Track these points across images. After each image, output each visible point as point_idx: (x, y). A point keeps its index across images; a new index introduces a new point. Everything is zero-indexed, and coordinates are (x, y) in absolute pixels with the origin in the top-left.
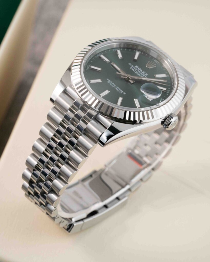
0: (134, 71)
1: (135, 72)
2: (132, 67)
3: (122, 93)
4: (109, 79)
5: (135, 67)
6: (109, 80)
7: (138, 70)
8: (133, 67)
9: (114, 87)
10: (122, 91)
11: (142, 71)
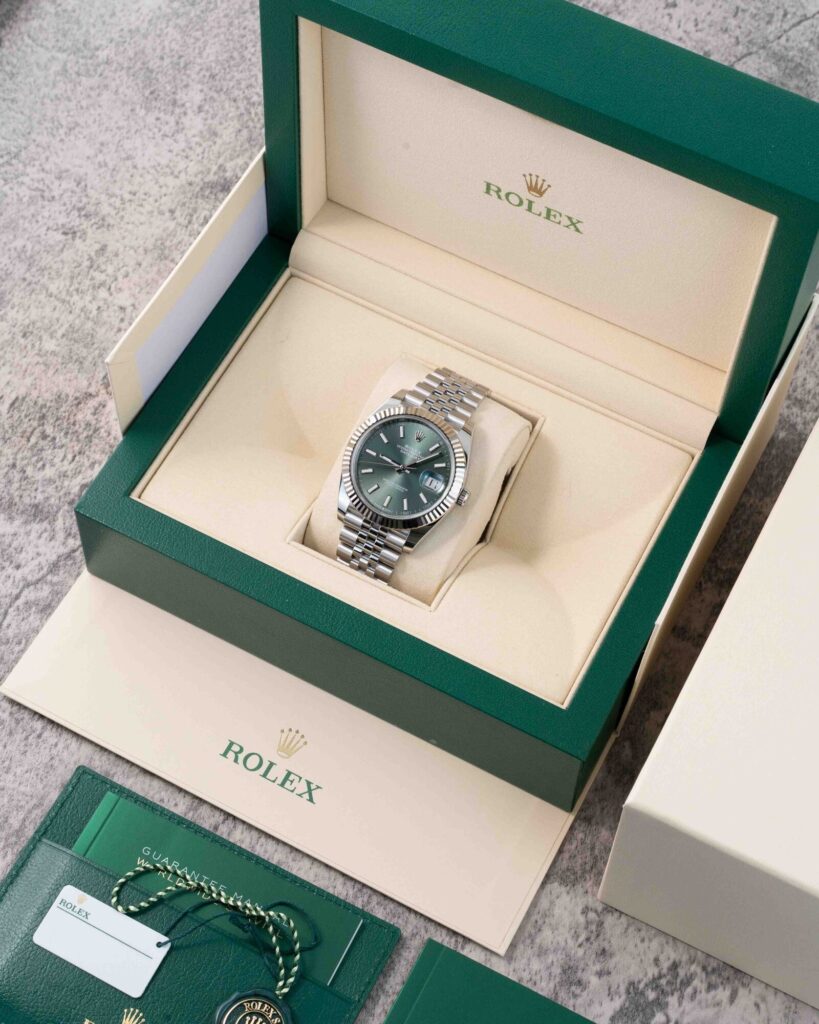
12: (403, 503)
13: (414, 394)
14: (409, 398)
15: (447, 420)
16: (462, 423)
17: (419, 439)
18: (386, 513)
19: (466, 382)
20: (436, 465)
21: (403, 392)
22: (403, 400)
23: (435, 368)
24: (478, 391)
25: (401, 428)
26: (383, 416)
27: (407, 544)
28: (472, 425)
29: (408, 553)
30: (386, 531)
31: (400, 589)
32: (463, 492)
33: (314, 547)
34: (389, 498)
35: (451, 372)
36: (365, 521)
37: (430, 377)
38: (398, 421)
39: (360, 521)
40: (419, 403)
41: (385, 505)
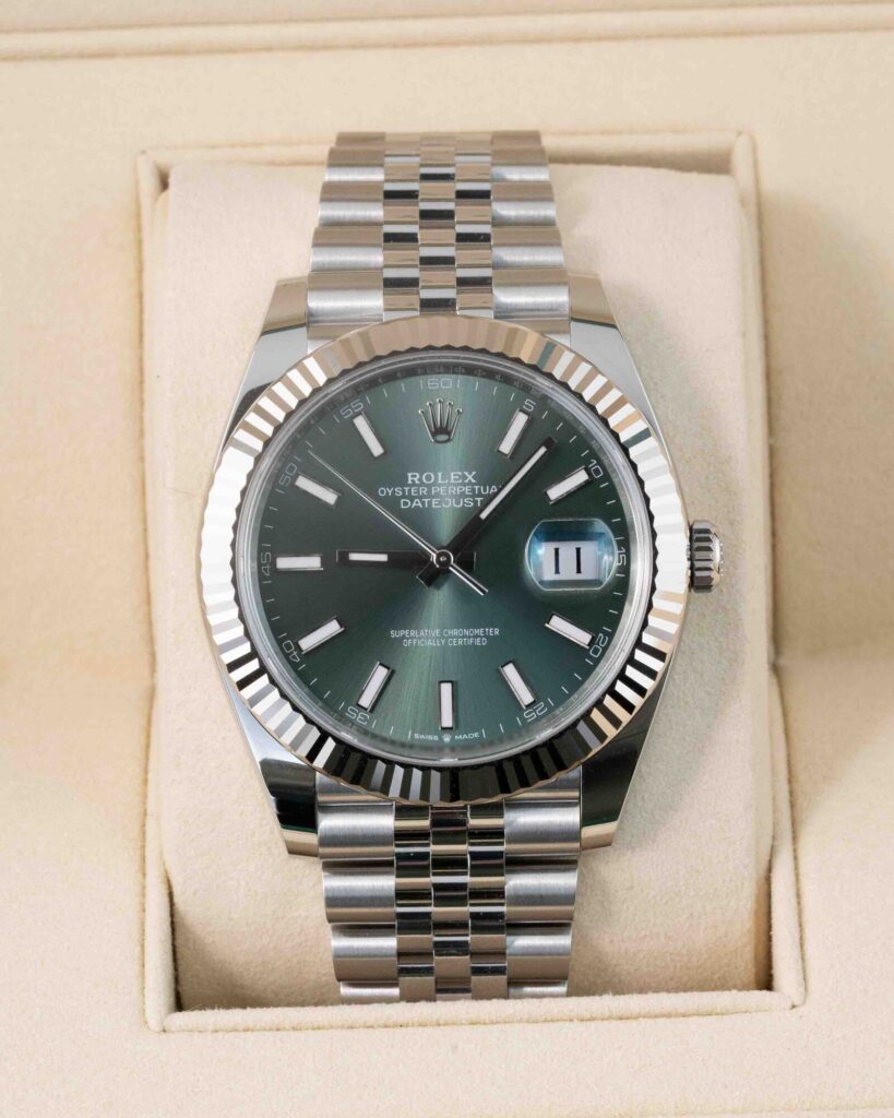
0: (423, 503)
1: (430, 503)
2: (404, 496)
3: (488, 637)
4: (397, 628)
5: (410, 486)
6: (402, 632)
7: (429, 487)
8: (403, 491)
9: (443, 641)
10: (480, 631)
11: (443, 479)
12: (504, 682)
13: (325, 278)
14: (319, 303)
15: (504, 313)
16: (558, 298)
17: (442, 431)
18: (468, 747)
19: (465, 144)
20: (556, 492)
21: (285, 290)
22: (308, 321)
23: (323, 152)
24: (519, 160)
25: (361, 424)
26: (268, 430)
27: (588, 819)
28: (592, 285)
29: (605, 843)
30: (496, 810)
31: (618, 987)
32: (699, 539)
33: (234, 995)
34: (446, 689)
35: (378, 138)
36: (402, 812)
37: (331, 193)
38: (334, 405)
39: (386, 822)
40: (373, 302)
41: (447, 721)
